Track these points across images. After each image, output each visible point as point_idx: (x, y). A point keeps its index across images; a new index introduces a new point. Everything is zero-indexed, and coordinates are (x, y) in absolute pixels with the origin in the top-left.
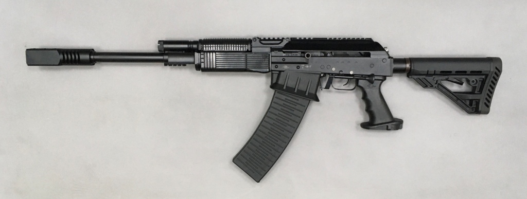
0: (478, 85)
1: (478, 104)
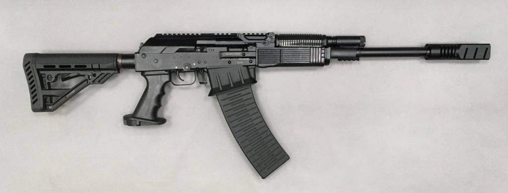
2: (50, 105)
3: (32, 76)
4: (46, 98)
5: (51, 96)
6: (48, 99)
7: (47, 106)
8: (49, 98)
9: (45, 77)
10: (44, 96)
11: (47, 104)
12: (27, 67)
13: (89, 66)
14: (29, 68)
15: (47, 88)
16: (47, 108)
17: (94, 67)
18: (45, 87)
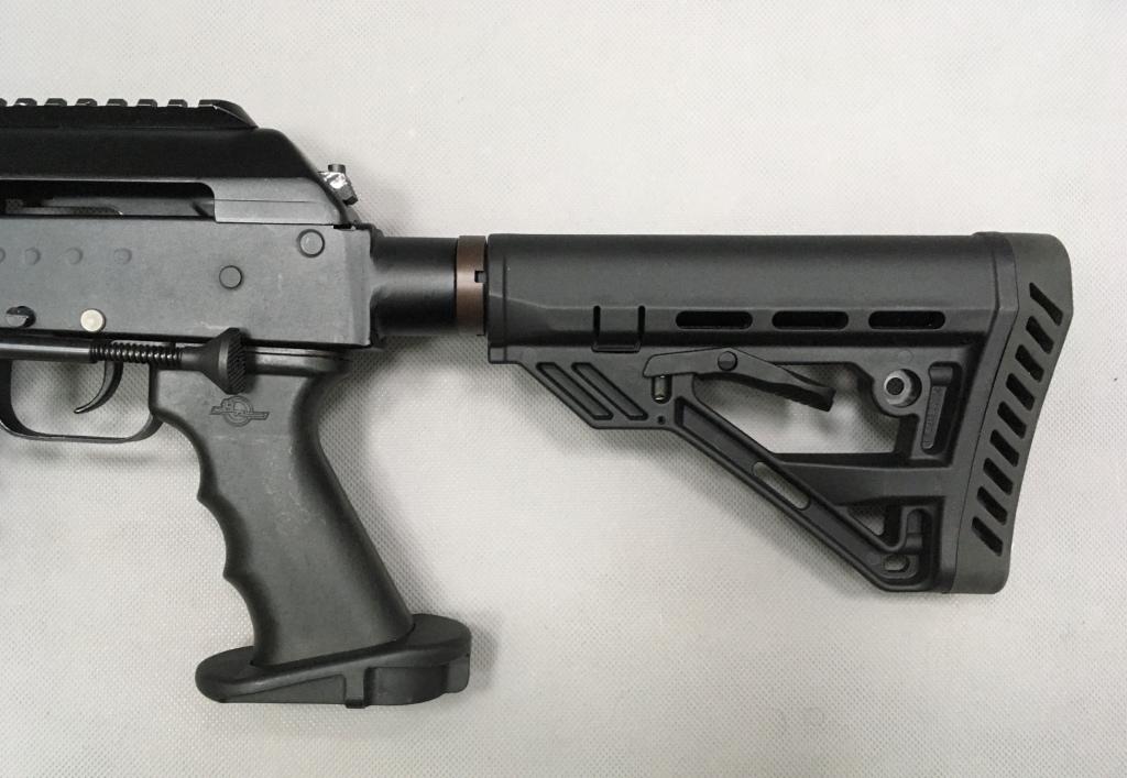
0: (927, 409)
1: (931, 527)
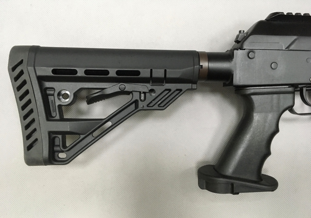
2: (62, 152)
3: (27, 92)
4: (55, 137)
5: (64, 134)
6: (58, 140)
7: (56, 154)
8: (60, 136)
9: (53, 95)
10: (50, 133)
11: (56, 149)
12: (18, 70)
13: (145, 73)
14: (22, 73)
15: (58, 117)
16: (57, 158)
17: (154, 75)
18: (53, 114)
